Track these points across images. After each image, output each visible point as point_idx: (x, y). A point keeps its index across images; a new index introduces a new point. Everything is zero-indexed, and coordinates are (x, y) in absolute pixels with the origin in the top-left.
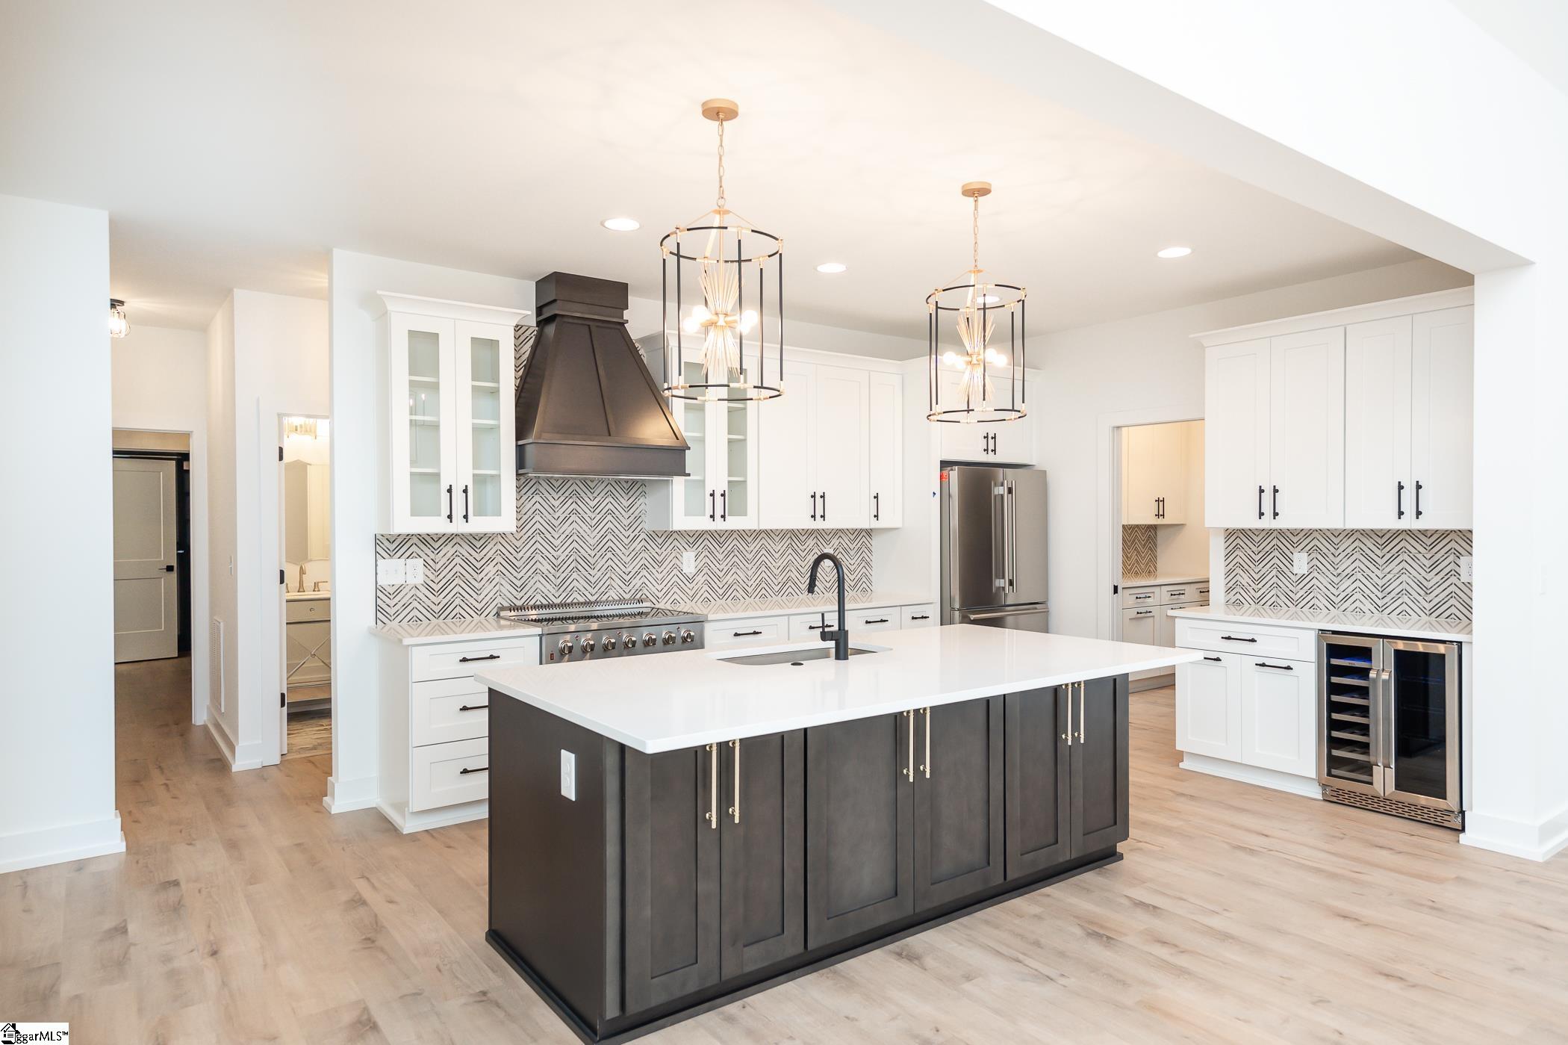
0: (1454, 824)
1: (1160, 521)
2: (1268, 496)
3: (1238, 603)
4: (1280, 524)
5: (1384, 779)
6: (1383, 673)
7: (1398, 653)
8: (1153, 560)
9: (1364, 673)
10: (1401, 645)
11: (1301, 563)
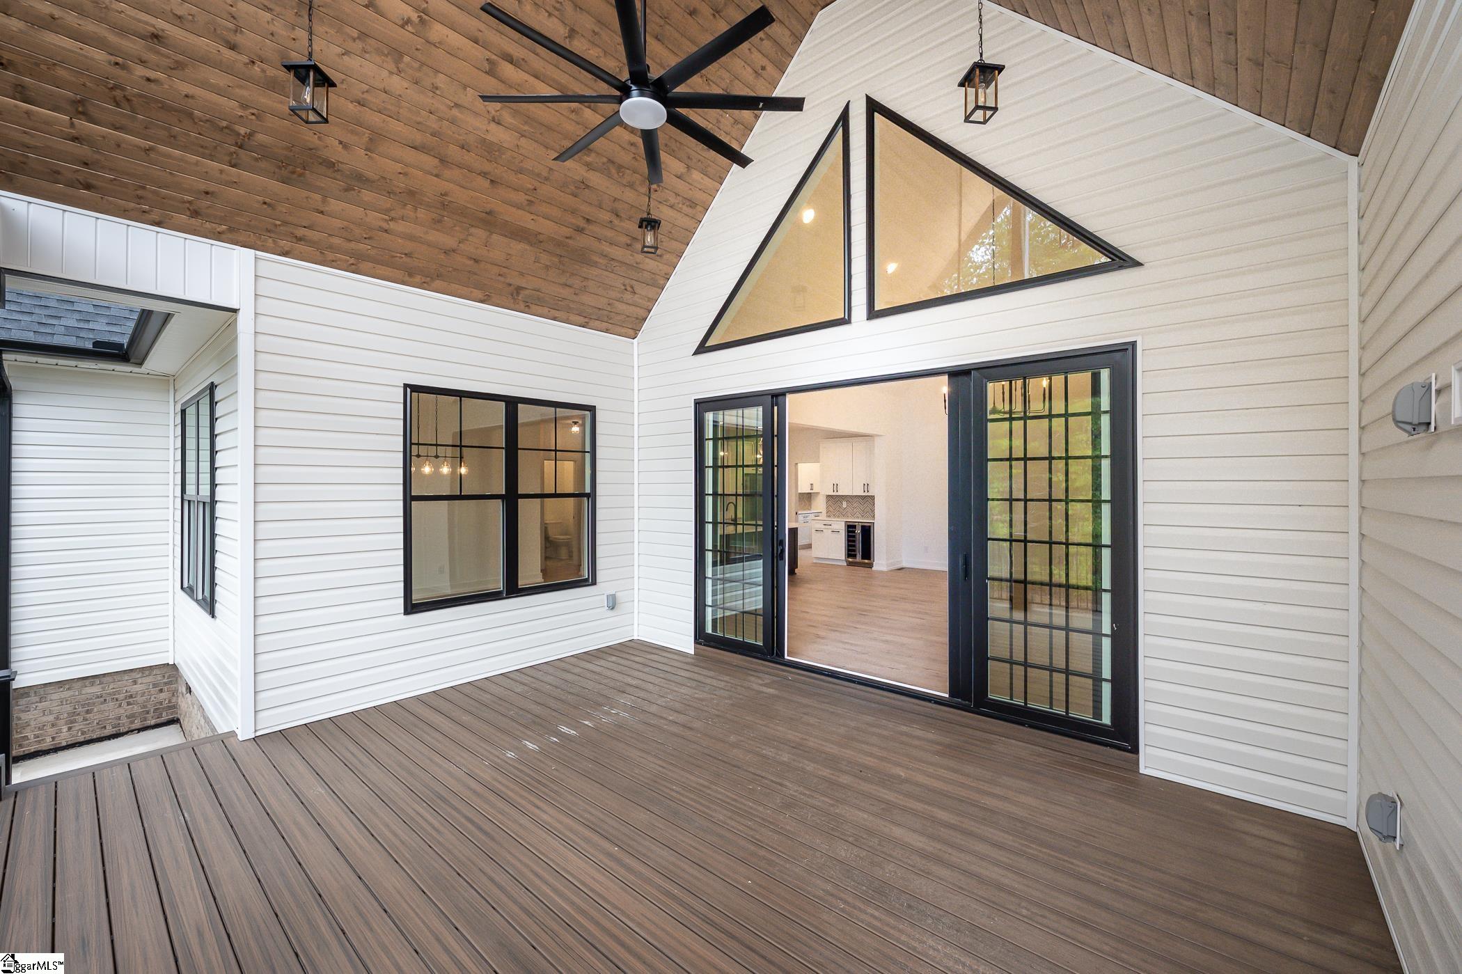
0: (870, 566)
1: (812, 491)
2: (835, 486)
3: (829, 516)
4: (837, 494)
5: (859, 559)
6: (858, 531)
7: (862, 526)
8: (810, 505)
9: (854, 532)
10: (863, 524)
11: (845, 504)
